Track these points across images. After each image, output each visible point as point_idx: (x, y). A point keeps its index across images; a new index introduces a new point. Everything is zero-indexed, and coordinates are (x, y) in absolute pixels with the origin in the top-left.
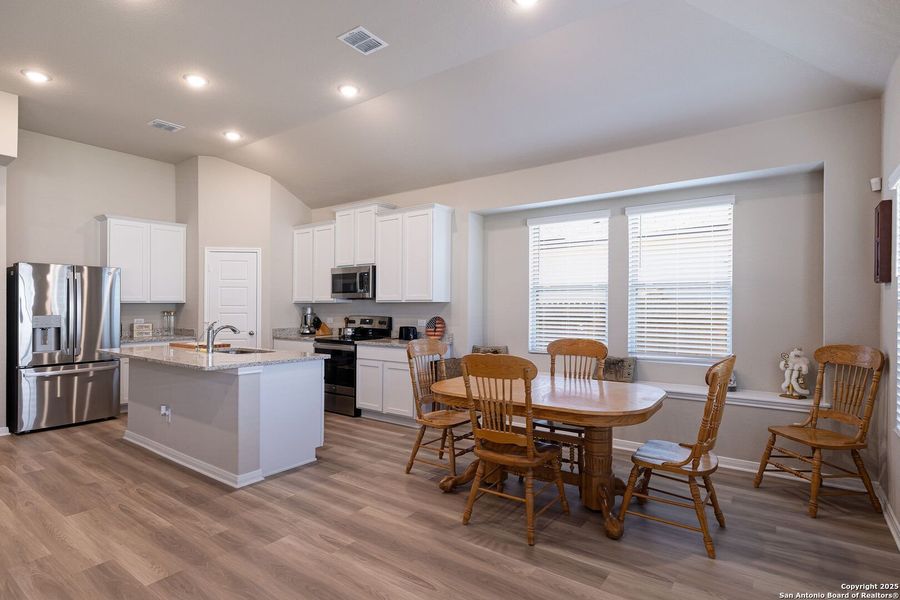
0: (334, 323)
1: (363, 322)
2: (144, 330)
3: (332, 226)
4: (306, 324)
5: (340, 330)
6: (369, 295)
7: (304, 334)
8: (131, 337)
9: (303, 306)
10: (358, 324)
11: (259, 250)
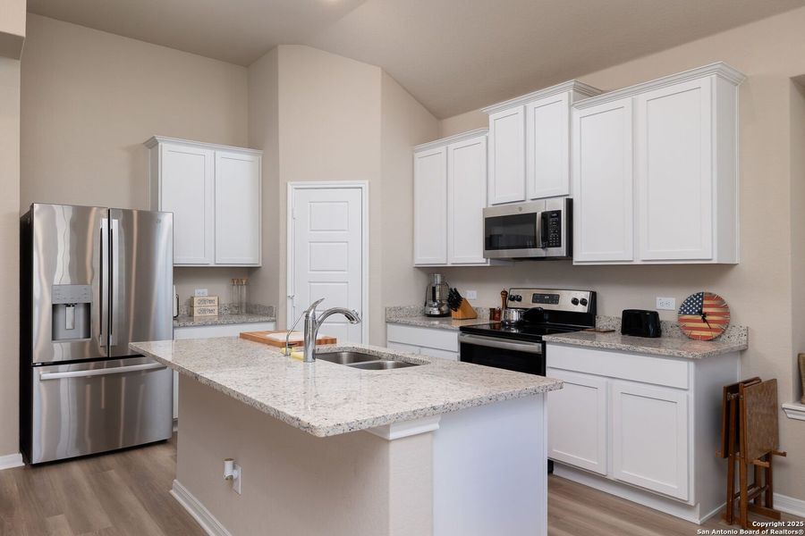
0: (482, 299)
1: (537, 298)
2: (209, 306)
3: (482, 139)
4: (434, 300)
5: (493, 311)
6: (561, 251)
7: (431, 316)
8: (191, 315)
9: (429, 271)
10: (528, 303)
11: (365, 184)
